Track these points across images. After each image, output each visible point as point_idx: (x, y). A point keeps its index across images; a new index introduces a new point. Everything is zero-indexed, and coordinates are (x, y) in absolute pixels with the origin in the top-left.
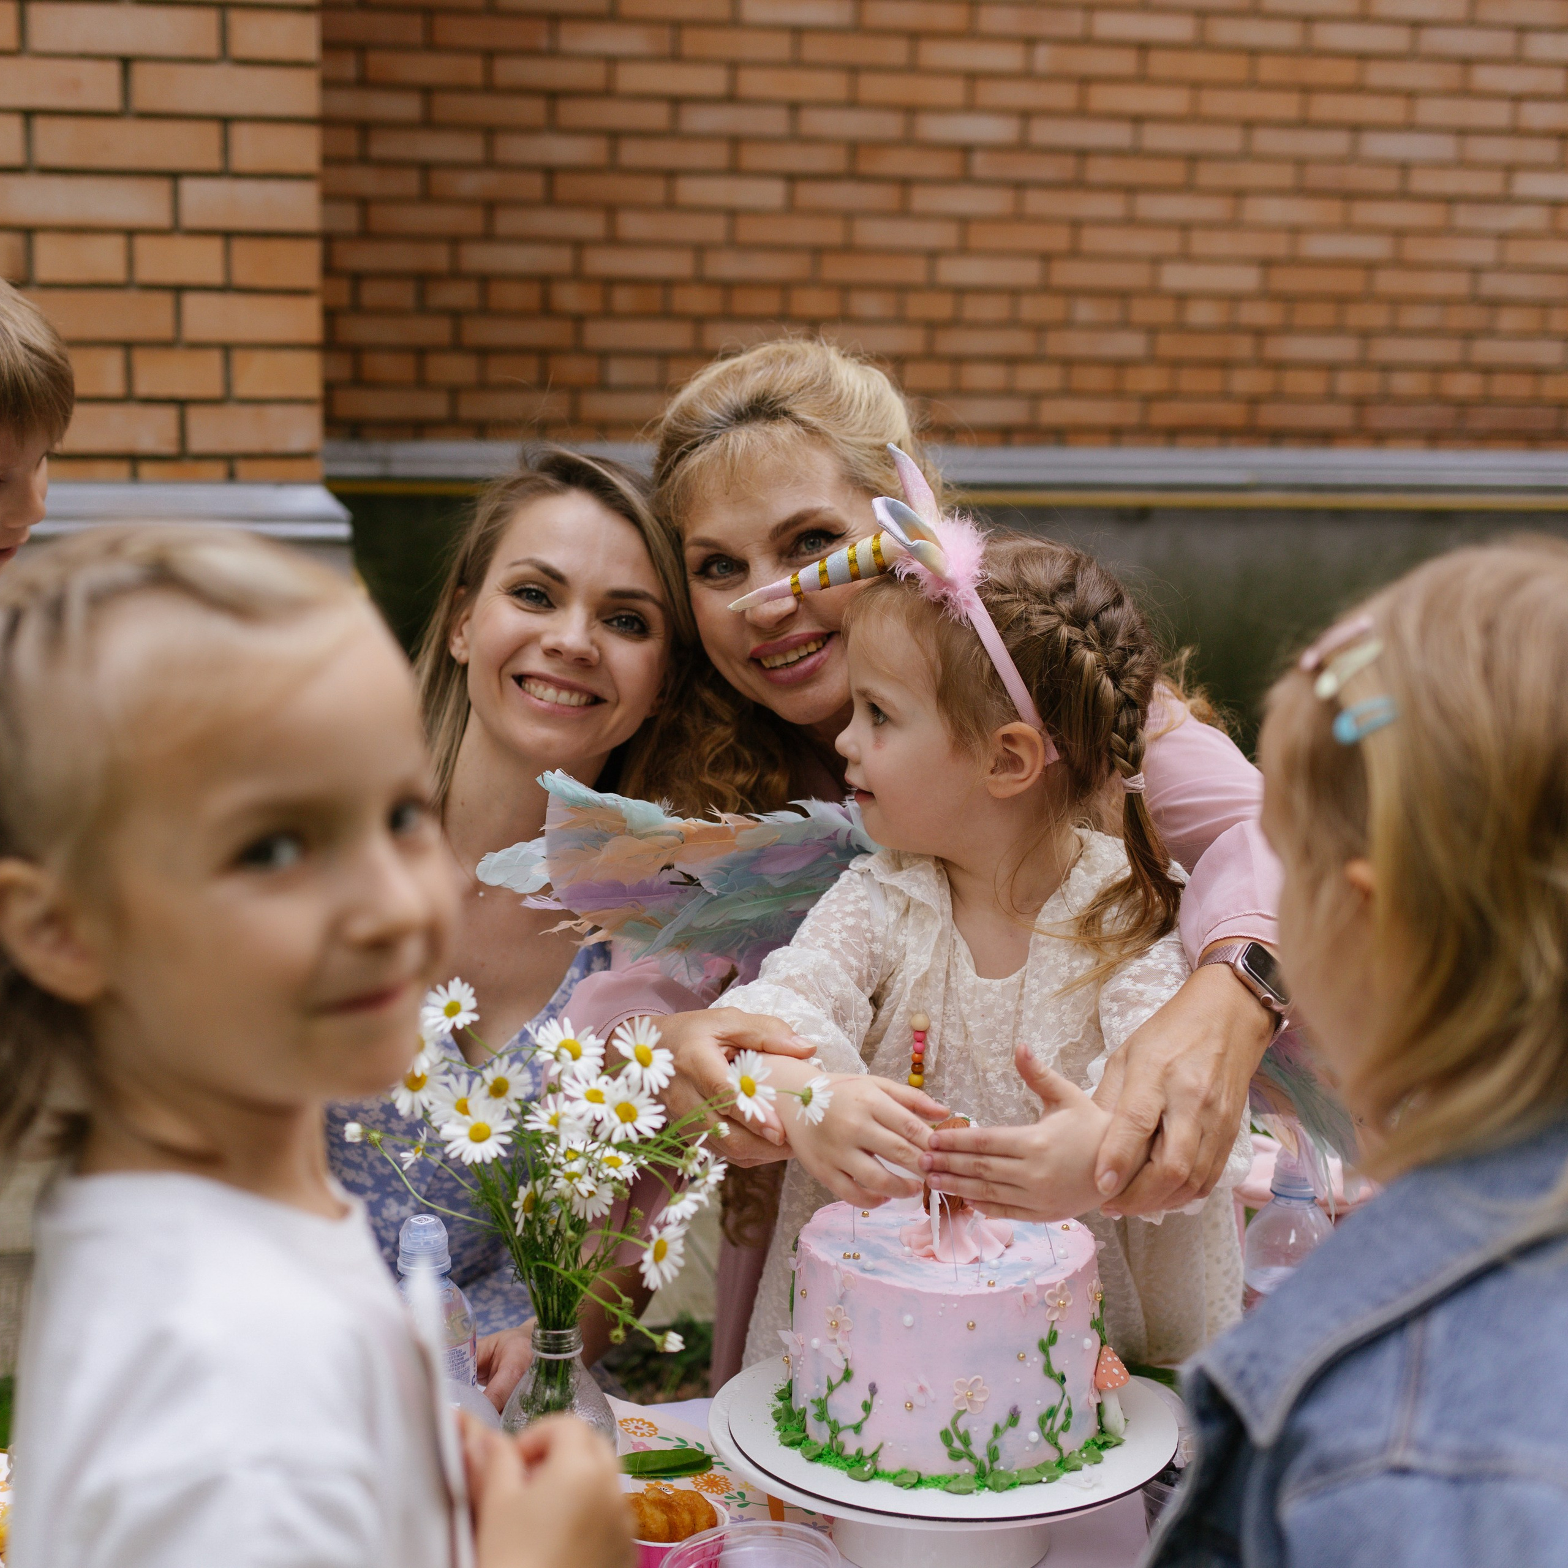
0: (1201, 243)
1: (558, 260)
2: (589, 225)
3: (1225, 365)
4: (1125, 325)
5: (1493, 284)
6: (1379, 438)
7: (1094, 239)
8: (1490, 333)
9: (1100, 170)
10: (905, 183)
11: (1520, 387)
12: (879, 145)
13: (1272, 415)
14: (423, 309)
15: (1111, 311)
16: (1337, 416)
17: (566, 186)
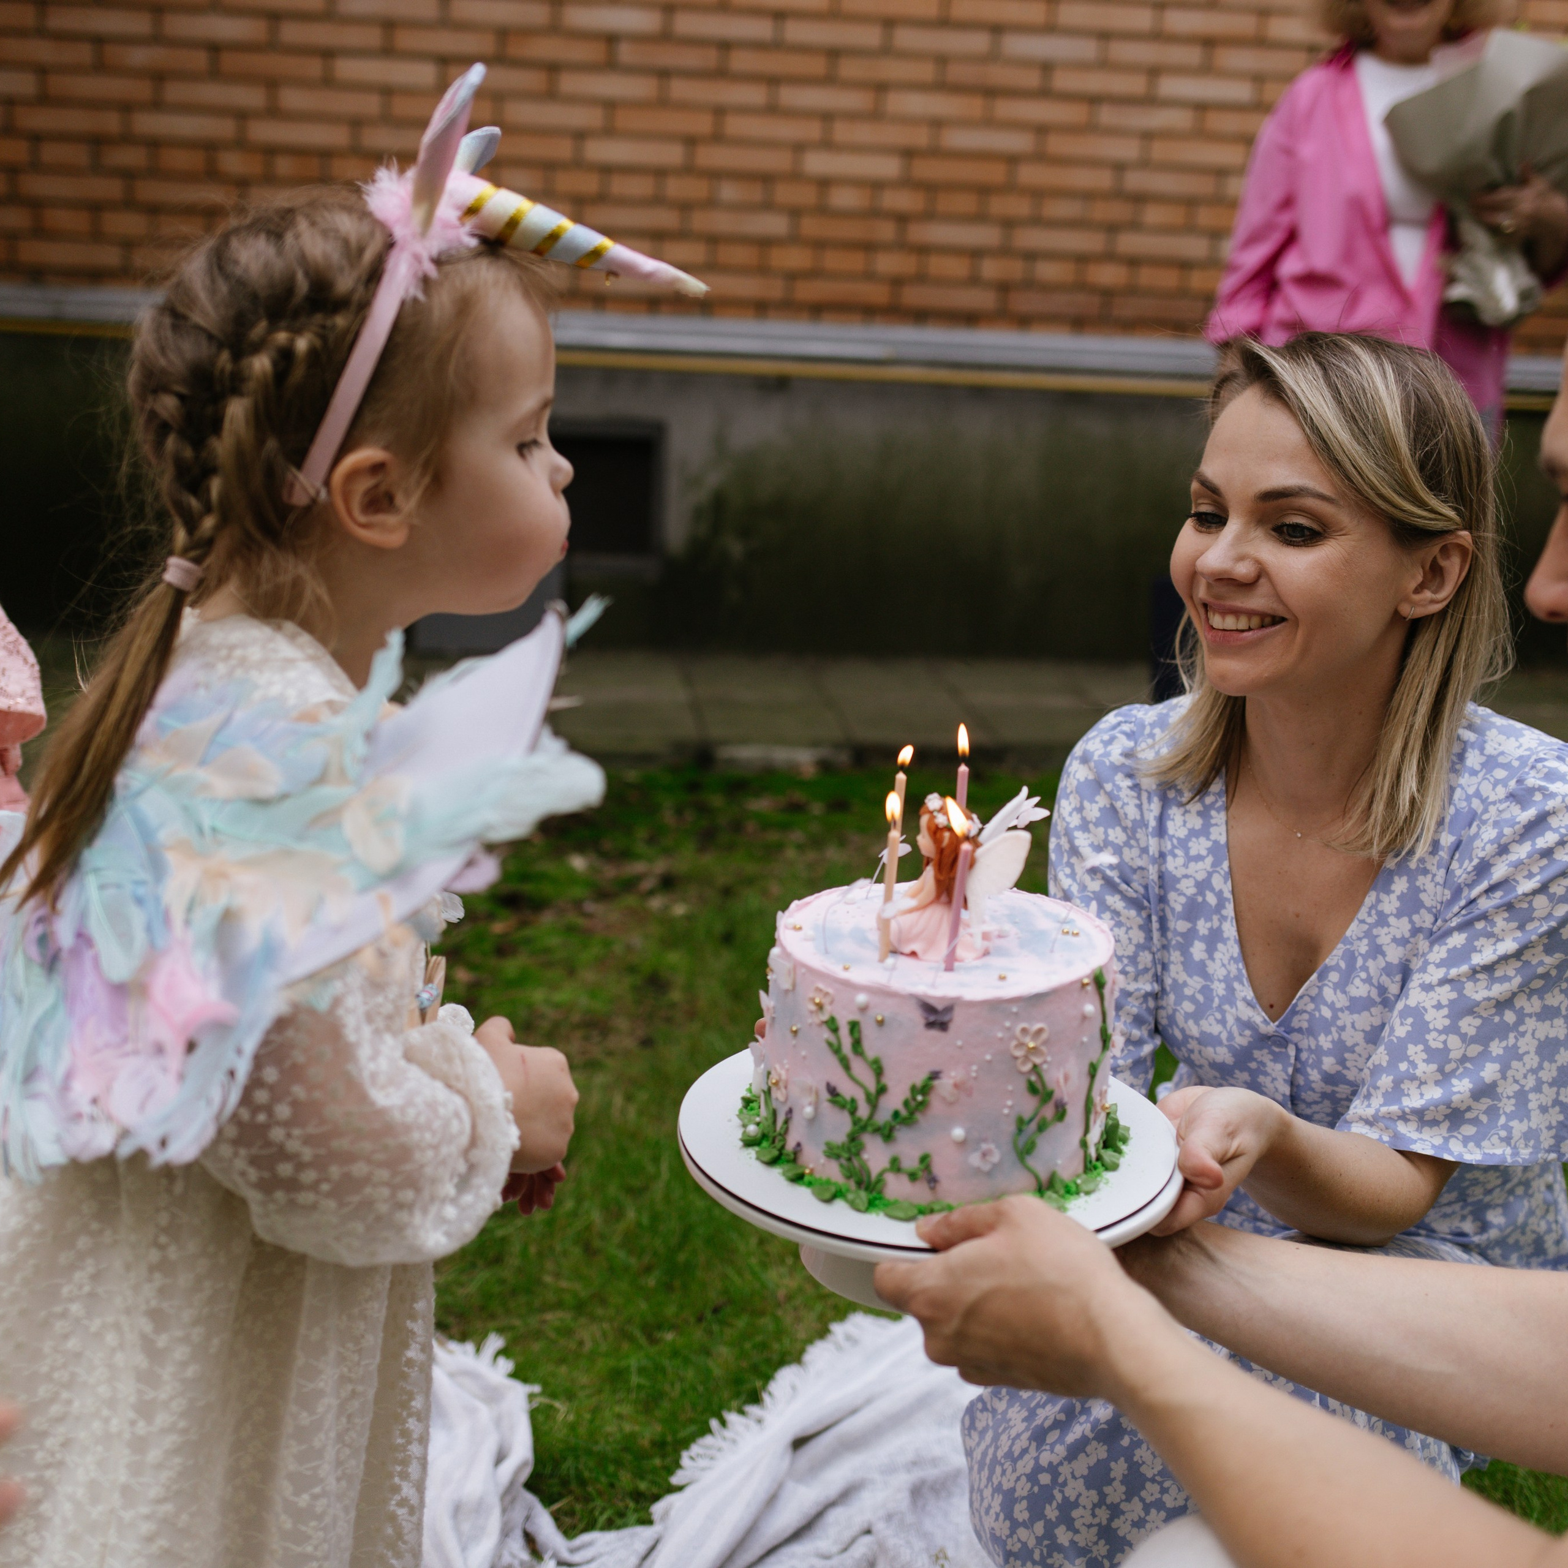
0: (842, 132)
1: (223, 128)
2: (251, 97)
3: (869, 247)
4: (768, 206)
5: (1135, 181)
6: (1024, 321)
7: (735, 125)
8: (1135, 226)
9: (741, 61)
10: (553, 68)
11: (1168, 279)
12: (527, 32)
13: (913, 296)
14: (97, 168)
15: (755, 193)
16: (981, 299)
17: (230, 61)
